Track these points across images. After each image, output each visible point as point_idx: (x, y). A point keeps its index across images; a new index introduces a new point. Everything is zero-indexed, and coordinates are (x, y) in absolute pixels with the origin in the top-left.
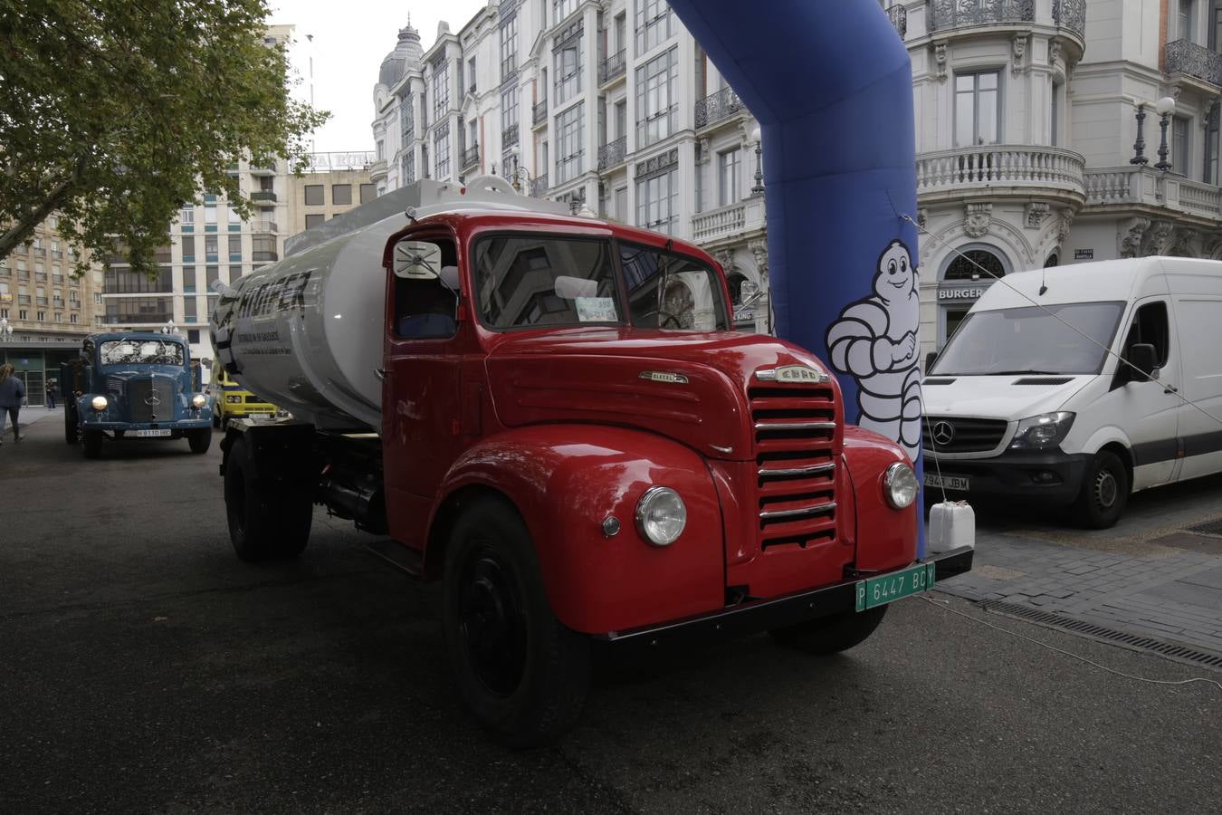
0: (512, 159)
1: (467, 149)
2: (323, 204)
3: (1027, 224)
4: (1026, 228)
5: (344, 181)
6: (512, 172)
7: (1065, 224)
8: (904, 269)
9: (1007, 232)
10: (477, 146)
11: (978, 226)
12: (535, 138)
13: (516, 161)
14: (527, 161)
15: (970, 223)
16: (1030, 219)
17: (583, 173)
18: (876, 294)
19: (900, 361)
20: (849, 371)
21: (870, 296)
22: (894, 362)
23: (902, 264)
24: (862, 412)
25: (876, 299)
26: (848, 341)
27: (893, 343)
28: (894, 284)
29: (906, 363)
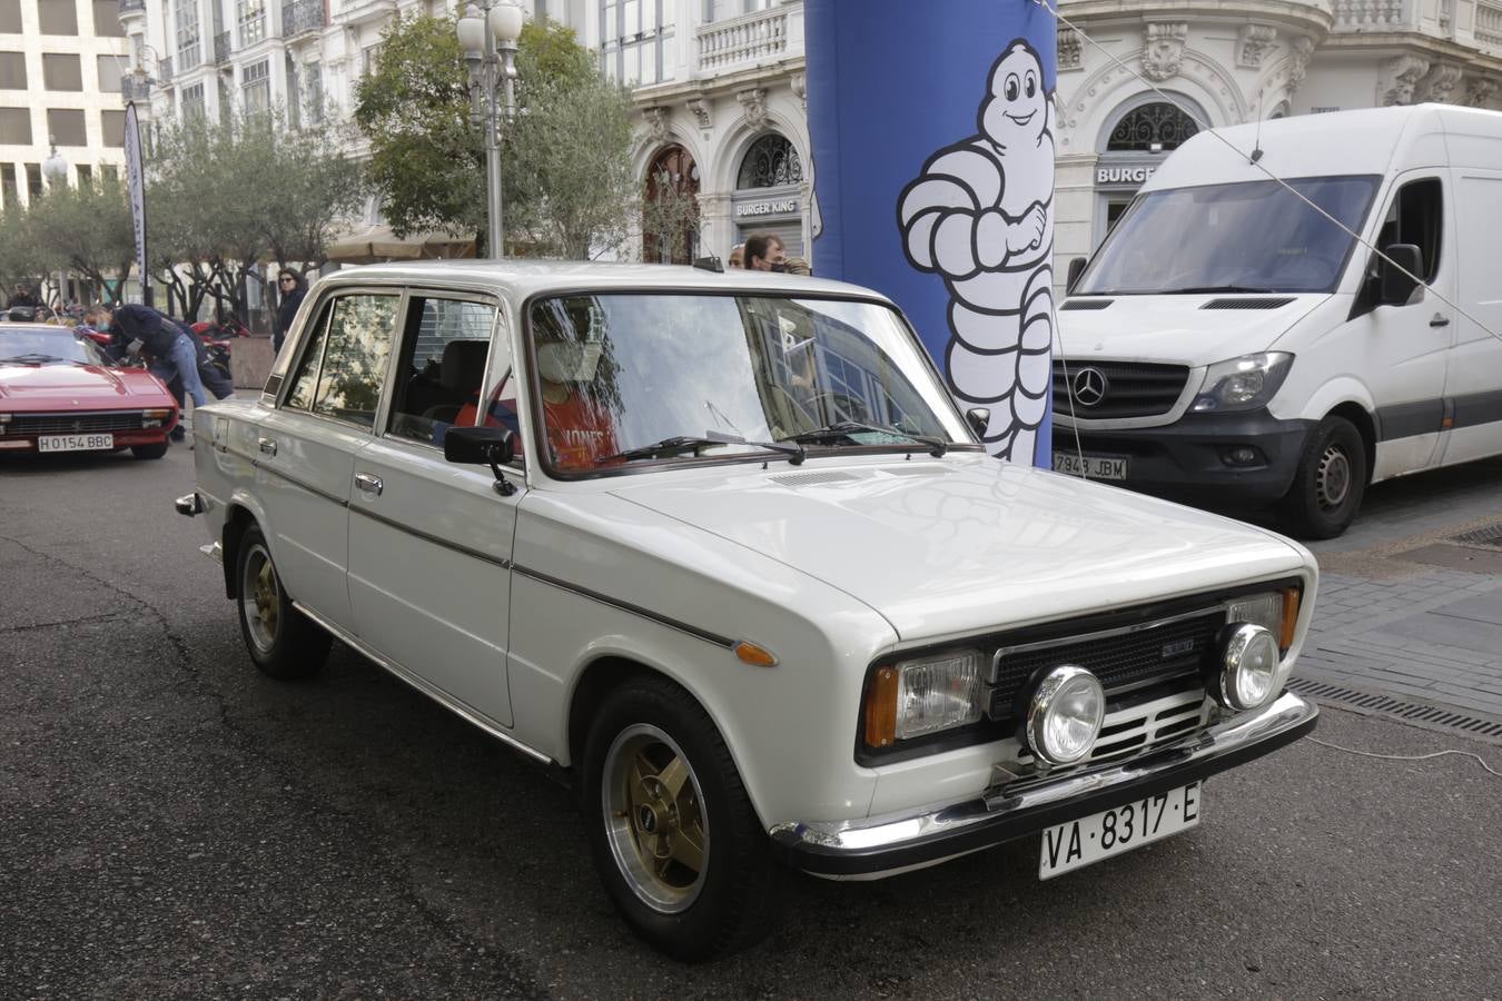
3: (1240, 63)
4: (1238, 67)
7: (1298, 63)
8: (1031, 92)
9: (1208, 73)
11: (1163, 61)
15: (1152, 55)
16: (1245, 52)
18: (984, 135)
19: (1020, 252)
20: (936, 268)
21: (973, 138)
22: (1009, 254)
23: (1028, 84)
24: (956, 338)
25: (983, 144)
26: (935, 215)
27: (1009, 220)
28: (1013, 118)
29: (1030, 256)
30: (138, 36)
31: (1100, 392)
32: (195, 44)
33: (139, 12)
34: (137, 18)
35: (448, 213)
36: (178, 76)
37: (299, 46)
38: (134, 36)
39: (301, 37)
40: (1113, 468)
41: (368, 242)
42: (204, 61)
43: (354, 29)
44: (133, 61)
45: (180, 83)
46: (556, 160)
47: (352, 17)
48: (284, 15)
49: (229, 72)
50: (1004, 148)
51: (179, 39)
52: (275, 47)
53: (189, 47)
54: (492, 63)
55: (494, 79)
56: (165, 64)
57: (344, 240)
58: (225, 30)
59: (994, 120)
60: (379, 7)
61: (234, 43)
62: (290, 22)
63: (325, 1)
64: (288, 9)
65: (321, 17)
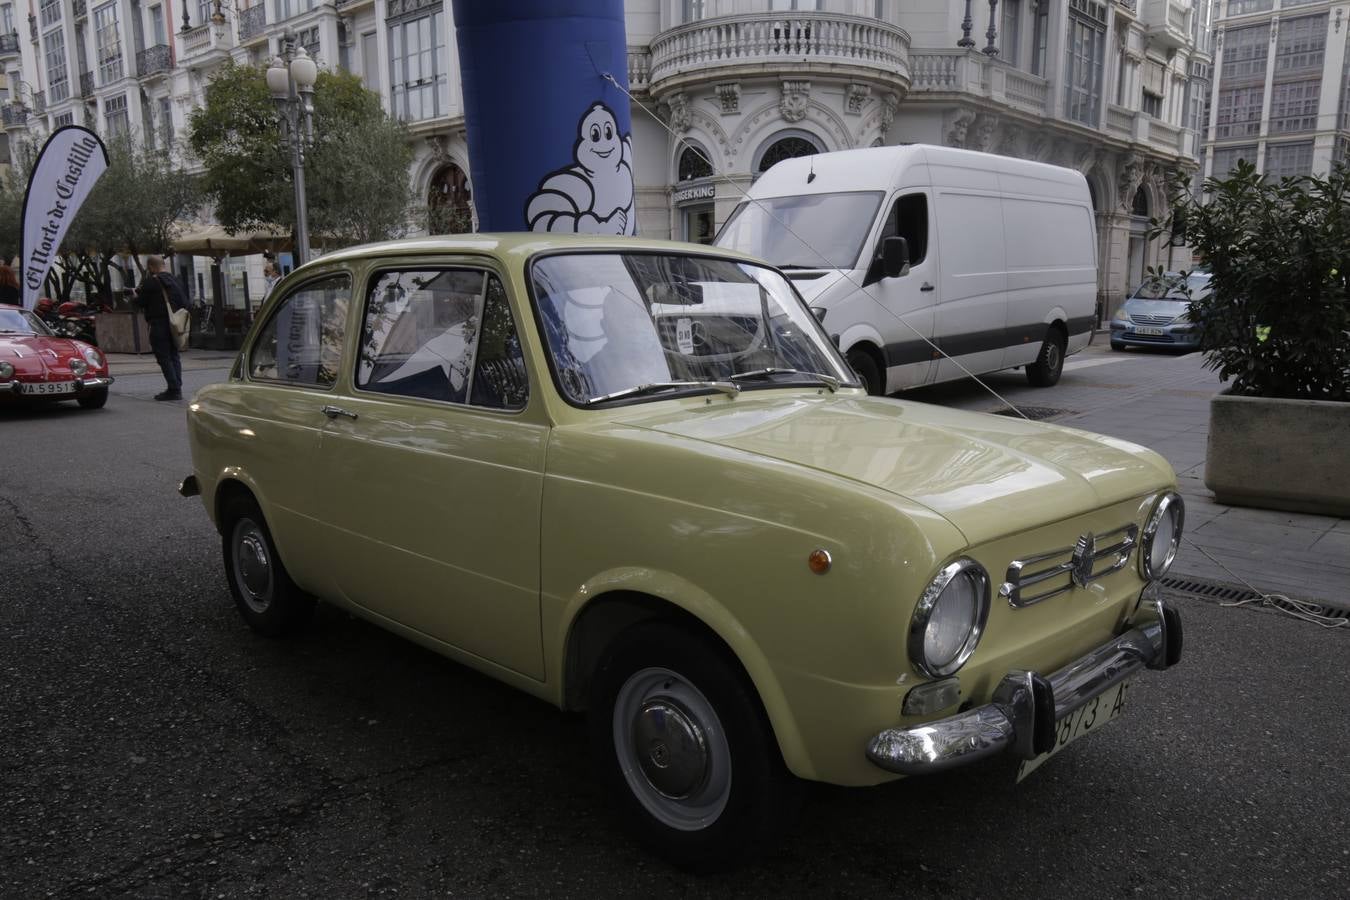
4: (846, 113)
7: (888, 112)
9: (826, 117)
15: (787, 104)
17: (314, 7)
30: (15, 74)
32: (64, 81)
33: (15, 55)
34: (13, 59)
36: (51, 107)
37: (152, 84)
38: (11, 73)
39: (152, 77)
41: (206, 239)
42: (71, 94)
43: (195, 72)
44: (11, 92)
45: (52, 112)
47: (194, 62)
48: (137, 59)
49: (94, 104)
51: (50, 77)
52: (130, 85)
53: (59, 83)
54: (295, 102)
56: (39, 96)
57: (188, 237)
58: (89, 71)
60: (215, 54)
61: (97, 80)
62: (143, 65)
63: (171, 49)
64: (141, 55)
65: (169, 62)
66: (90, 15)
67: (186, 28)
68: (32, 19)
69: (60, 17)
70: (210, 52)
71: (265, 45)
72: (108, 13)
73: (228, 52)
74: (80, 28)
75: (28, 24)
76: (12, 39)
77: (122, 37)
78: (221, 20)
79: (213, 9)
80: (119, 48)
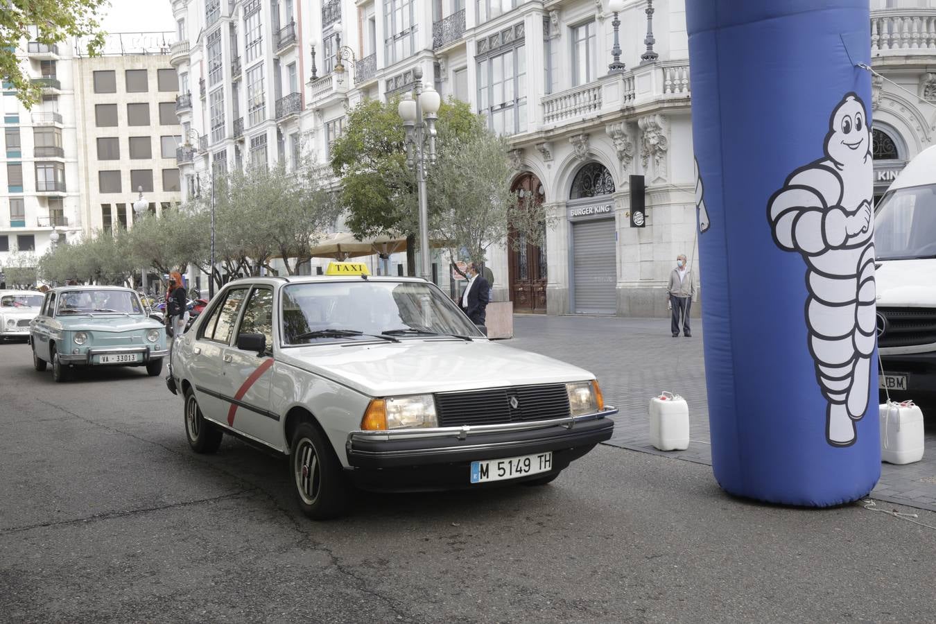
0: (334, 38)
1: (282, 26)
2: (115, 92)
3: (922, 99)
4: (921, 102)
5: (139, 66)
6: (335, 52)
8: (859, 127)
9: (901, 107)
10: (293, 24)
12: (360, 14)
13: (338, 40)
14: (351, 39)
16: (925, 91)
17: (416, 52)
18: (828, 157)
19: (855, 235)
20: (797, 248)
21: (821, 160)
22: (848, 237)
23: (857, 122)
24: (812, 295)
25: (828, 163)
26: (795, 213)
27: (847, 214)
28: (848, 145)
29: (862, 238)
30: (187, 123)
31: (882, 329)
32: (222, 127)
33: (188, 109)
34: (187, 113)
35: (388, 223)
36: (211, 146)
37: (285, 124)
38: (185, 123)
39: (287, 119)
40: (896, 382)
41: (337, 243)
42: (227, 136)
43: (319, 111)
44: (184, 138)
45: (212, 150)
46: (462, 187)
47: (318, 104)
48: (276, 106)
49: (242, 142)
50: (843, 165)
51: (212, 124)
52: (270, 125)
53: (218, 128)
54: (421, 127)
55: (422, 138)
56: (203, 139)
57: (323, 243)
58: (240, 117)
59: (836, 147)
60: (336, 97)
61: (246, 124)
62: (281, 109)
63: (301, 95)
64: (279, 102)
65: (299, 106)
66: (244, 75)
67: (314, 78)
68: (202, 82)
69: (222, 79)
70: (332, 95)
71: (375, 85)
72: (258, 71)
73: (345, 94)
74: (235, 86)
75: (198, 87)
76: (186, 98)
77: (266, 89)
78: (341, 69)
79: (335, 62)
80: (263, 97)
